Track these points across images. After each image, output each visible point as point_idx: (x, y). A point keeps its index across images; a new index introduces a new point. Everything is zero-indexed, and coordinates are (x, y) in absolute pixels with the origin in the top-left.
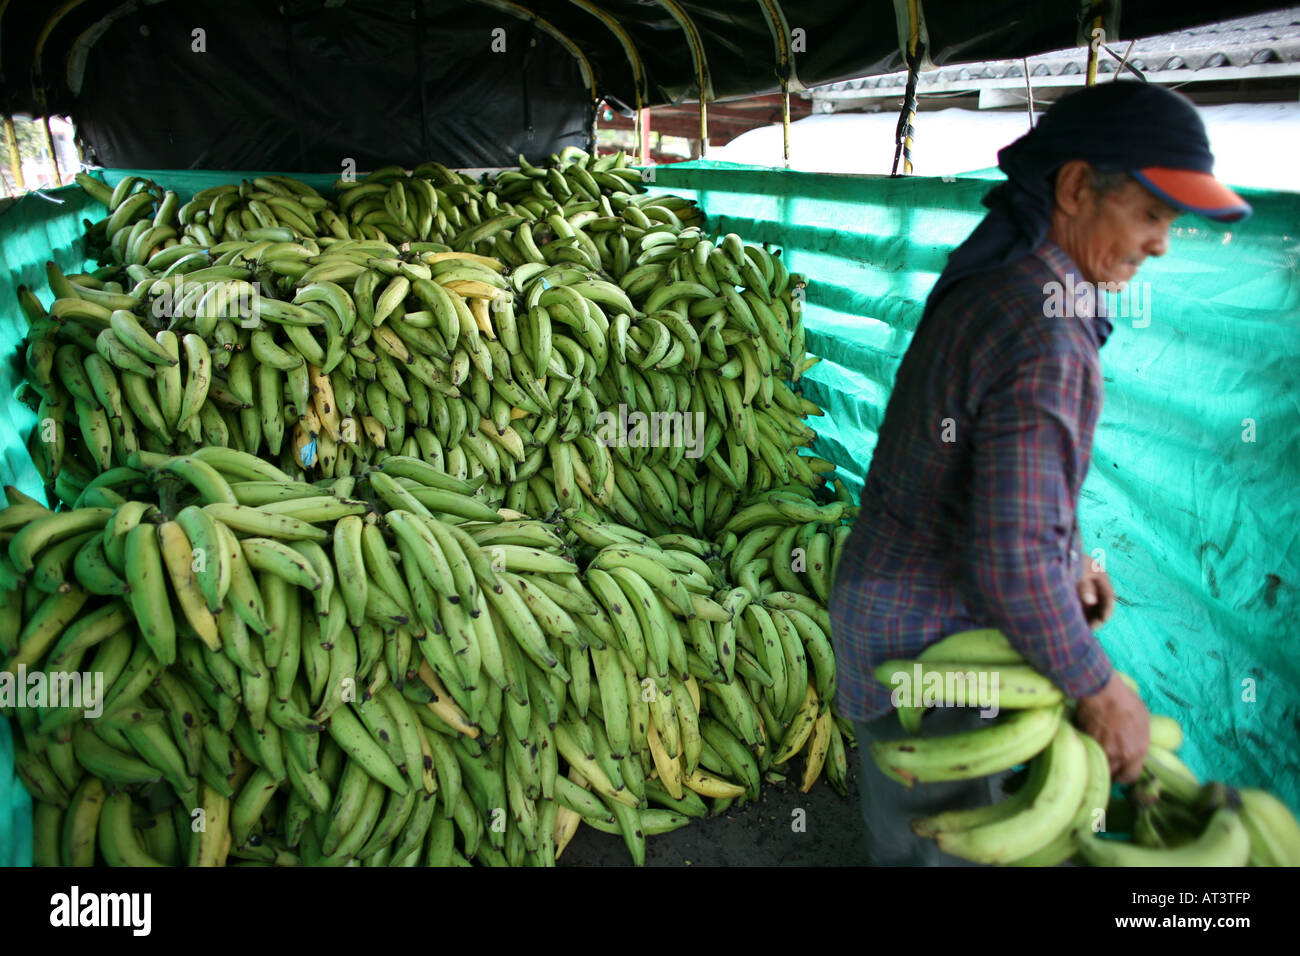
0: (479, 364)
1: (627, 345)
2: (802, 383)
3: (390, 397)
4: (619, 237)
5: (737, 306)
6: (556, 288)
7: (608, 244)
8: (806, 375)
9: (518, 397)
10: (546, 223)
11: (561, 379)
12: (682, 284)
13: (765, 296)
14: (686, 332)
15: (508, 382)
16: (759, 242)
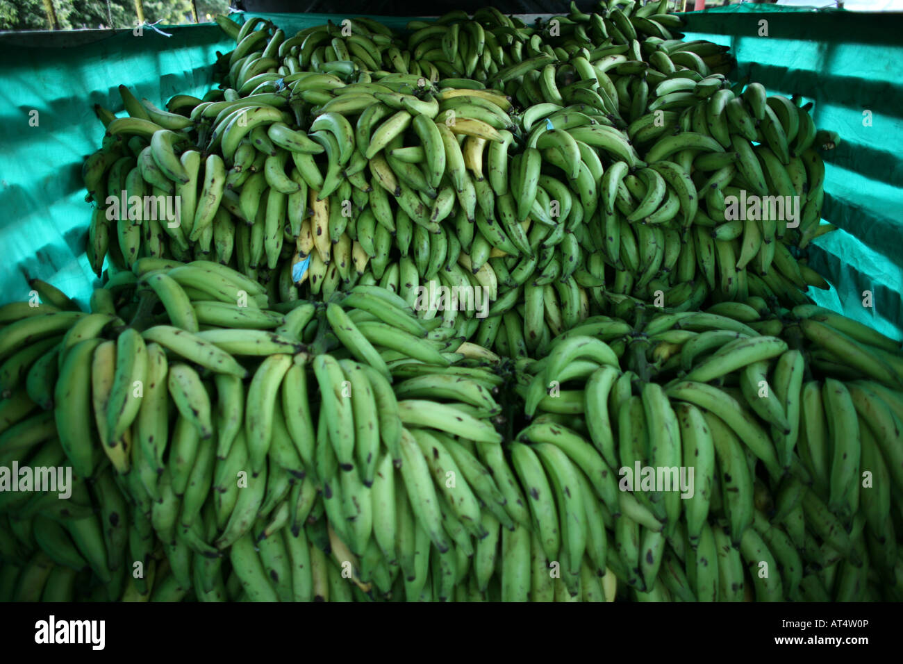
0: (463, 202)
1: (618, 193)
2: (810, 250)
3: (378, 226)
4: (640, 82)
5: (747, 163)
6: (552, 131)
7: (629, 89)
8: (817, 243)
9: (498, 238)
10: (571, 65)
11: (543, 224)
12: (690, 135)
13: (783, 157)
14: (684, 187)
15: (490, 222)
16: (788, 93)
